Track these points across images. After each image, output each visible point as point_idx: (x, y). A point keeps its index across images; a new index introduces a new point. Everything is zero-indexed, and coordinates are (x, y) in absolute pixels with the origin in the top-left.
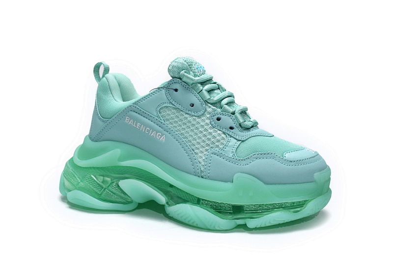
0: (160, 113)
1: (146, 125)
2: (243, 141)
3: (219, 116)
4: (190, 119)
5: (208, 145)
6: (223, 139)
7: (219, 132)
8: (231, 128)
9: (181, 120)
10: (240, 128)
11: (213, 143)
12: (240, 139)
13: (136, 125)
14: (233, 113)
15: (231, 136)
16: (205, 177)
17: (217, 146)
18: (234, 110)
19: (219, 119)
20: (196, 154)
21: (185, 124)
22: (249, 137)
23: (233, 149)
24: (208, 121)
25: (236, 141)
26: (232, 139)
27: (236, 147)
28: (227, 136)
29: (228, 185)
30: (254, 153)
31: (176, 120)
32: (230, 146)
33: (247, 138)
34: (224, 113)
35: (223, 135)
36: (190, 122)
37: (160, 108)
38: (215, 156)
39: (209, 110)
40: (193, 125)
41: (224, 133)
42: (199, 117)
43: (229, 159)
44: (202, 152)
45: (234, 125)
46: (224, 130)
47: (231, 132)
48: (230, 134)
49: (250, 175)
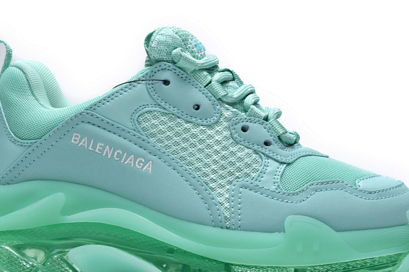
0: (139, 123)
1: (114, 146)
2: (289, 164)
3: (245, 123)
4: (195, 131)
5: (231, 174)
6: (256, 162)
7: (247, 150)
8: (267, 144)
9: (178, 134)
10: (281, 144)
11: (239, 170)
12: (284, 160)
13: (94, 147)
14: (266, 119)
15: (268, 157)
16: (233, 227)
17: (247, 175)
18: (267, 114)
19: (244, 129)
20: (212, 189)
21: (187, 140)
22: (296, 157)
23: (276, 177)
24: (226, 133)
25: (277, 164)
26: (270, 160)
27: (280, 174)
28: (261, 157)
29: (276, 237)
30: (311, 183)
31: (169, 133)
32: (270, 173)
33: (294, 159)
34: (252, 118)
35: (254, 156)
36: (194, 136)
37: (138, 114)
38: (247, 190)
39: (227, 114)
40: (201, 141)
41: (256, 152)
42: (210, 127)
43: (272, 195)
44: (222, 186)
45: (271, 139)
46: (256, 147)
47: (267, 150)
48: (267, 153)
49: (311, 216)
